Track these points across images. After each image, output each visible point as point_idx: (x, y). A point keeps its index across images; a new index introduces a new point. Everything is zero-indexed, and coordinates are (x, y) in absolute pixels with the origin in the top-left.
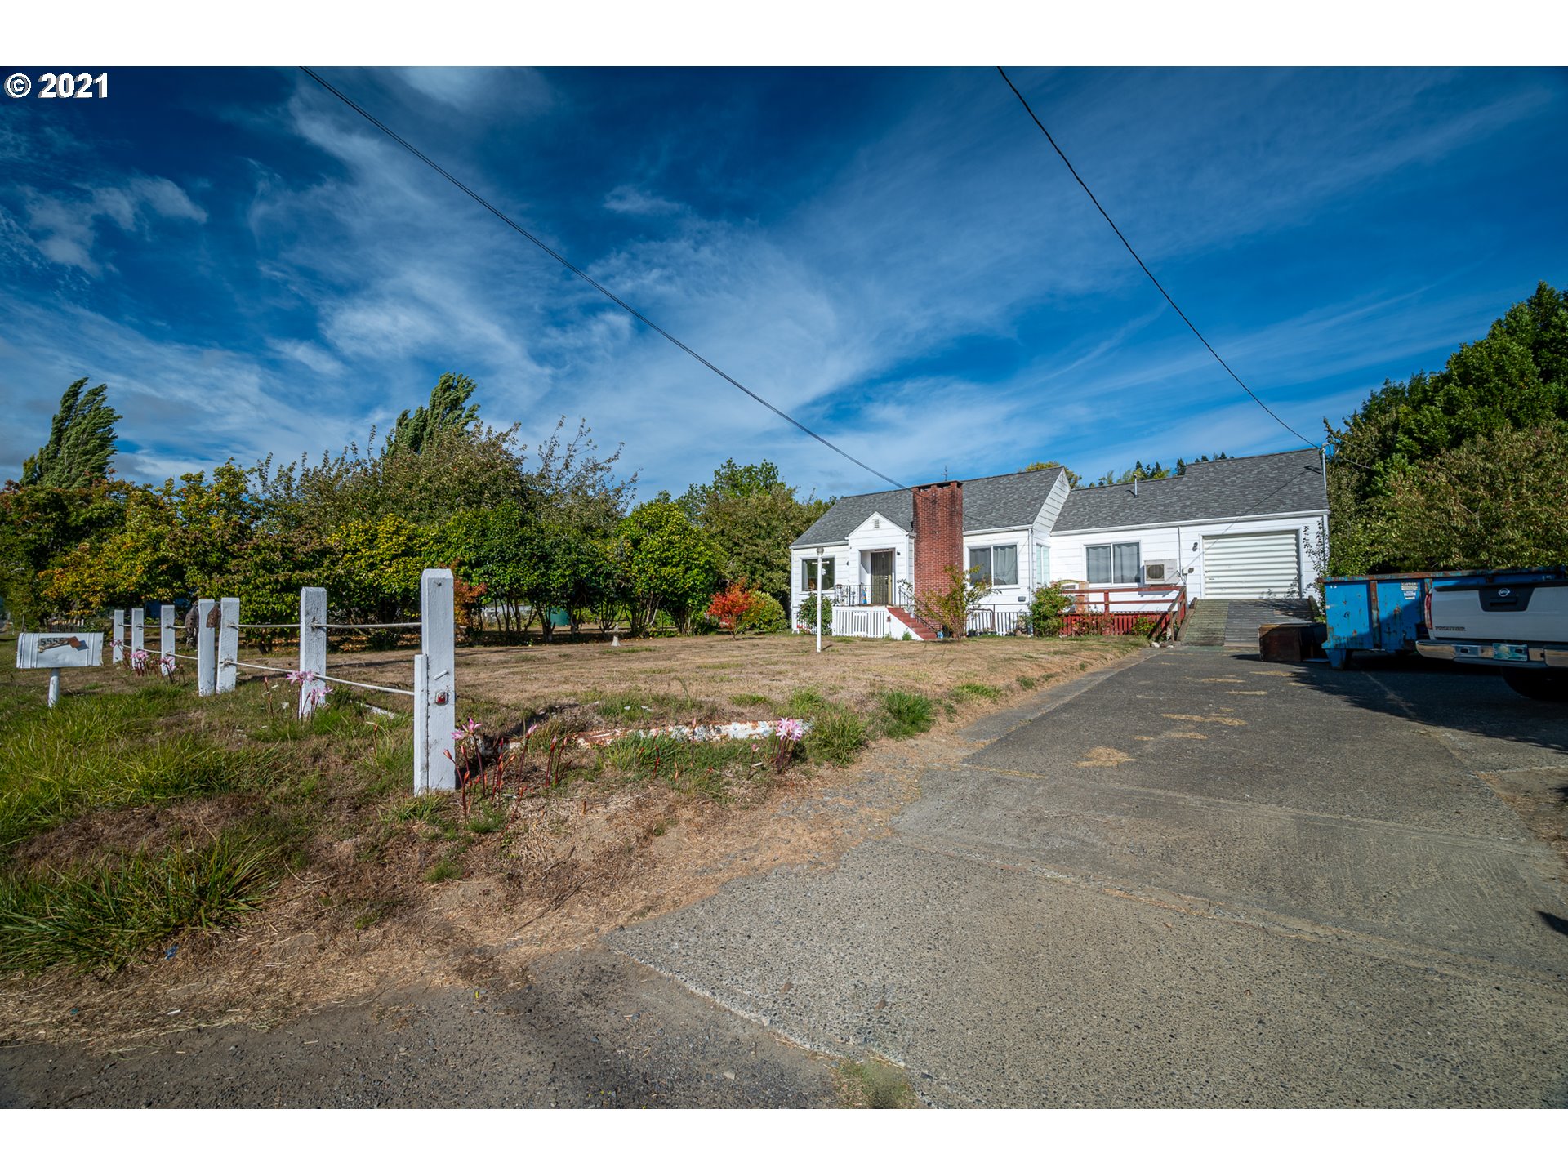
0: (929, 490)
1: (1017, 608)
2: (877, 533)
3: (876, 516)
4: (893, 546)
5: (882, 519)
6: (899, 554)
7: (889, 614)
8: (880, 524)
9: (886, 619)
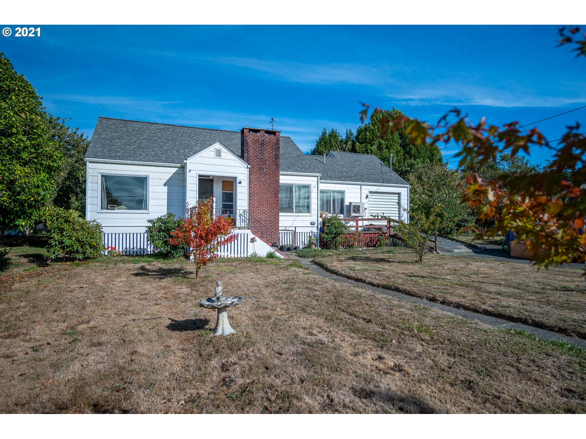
0: (259, 134)
1: (309, 230)
2: (218, 161)
3: (217, 146)
4: (235, 175)
5: (224, 150)
6: (240, 183)
7: (253, 236)
8: (222, 154)
9: (249, 240)
